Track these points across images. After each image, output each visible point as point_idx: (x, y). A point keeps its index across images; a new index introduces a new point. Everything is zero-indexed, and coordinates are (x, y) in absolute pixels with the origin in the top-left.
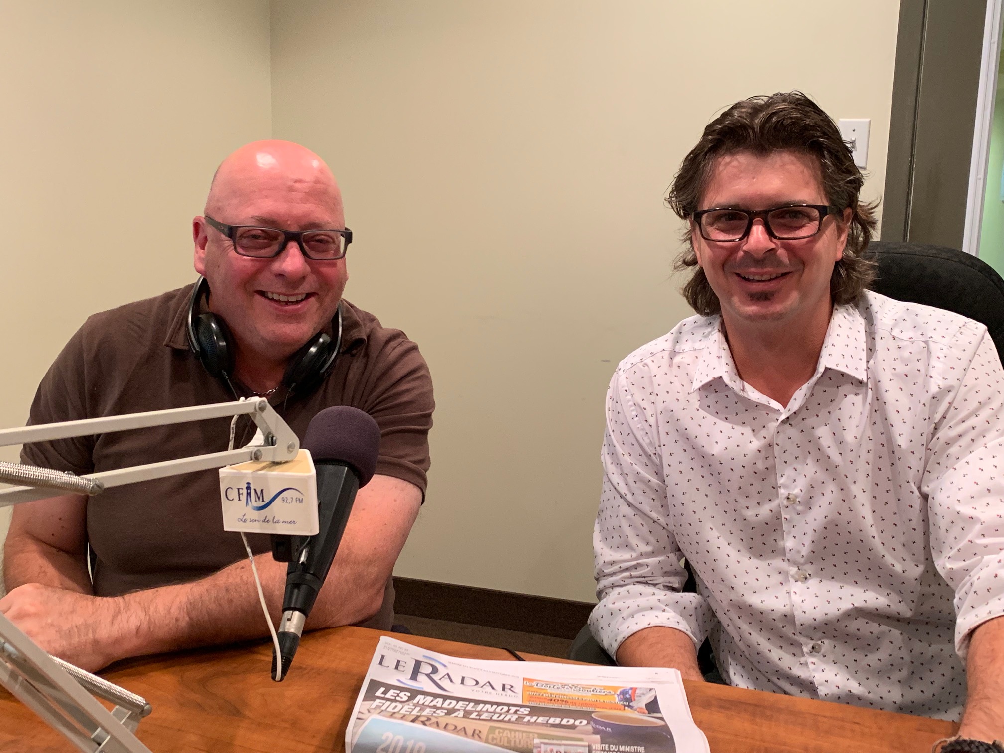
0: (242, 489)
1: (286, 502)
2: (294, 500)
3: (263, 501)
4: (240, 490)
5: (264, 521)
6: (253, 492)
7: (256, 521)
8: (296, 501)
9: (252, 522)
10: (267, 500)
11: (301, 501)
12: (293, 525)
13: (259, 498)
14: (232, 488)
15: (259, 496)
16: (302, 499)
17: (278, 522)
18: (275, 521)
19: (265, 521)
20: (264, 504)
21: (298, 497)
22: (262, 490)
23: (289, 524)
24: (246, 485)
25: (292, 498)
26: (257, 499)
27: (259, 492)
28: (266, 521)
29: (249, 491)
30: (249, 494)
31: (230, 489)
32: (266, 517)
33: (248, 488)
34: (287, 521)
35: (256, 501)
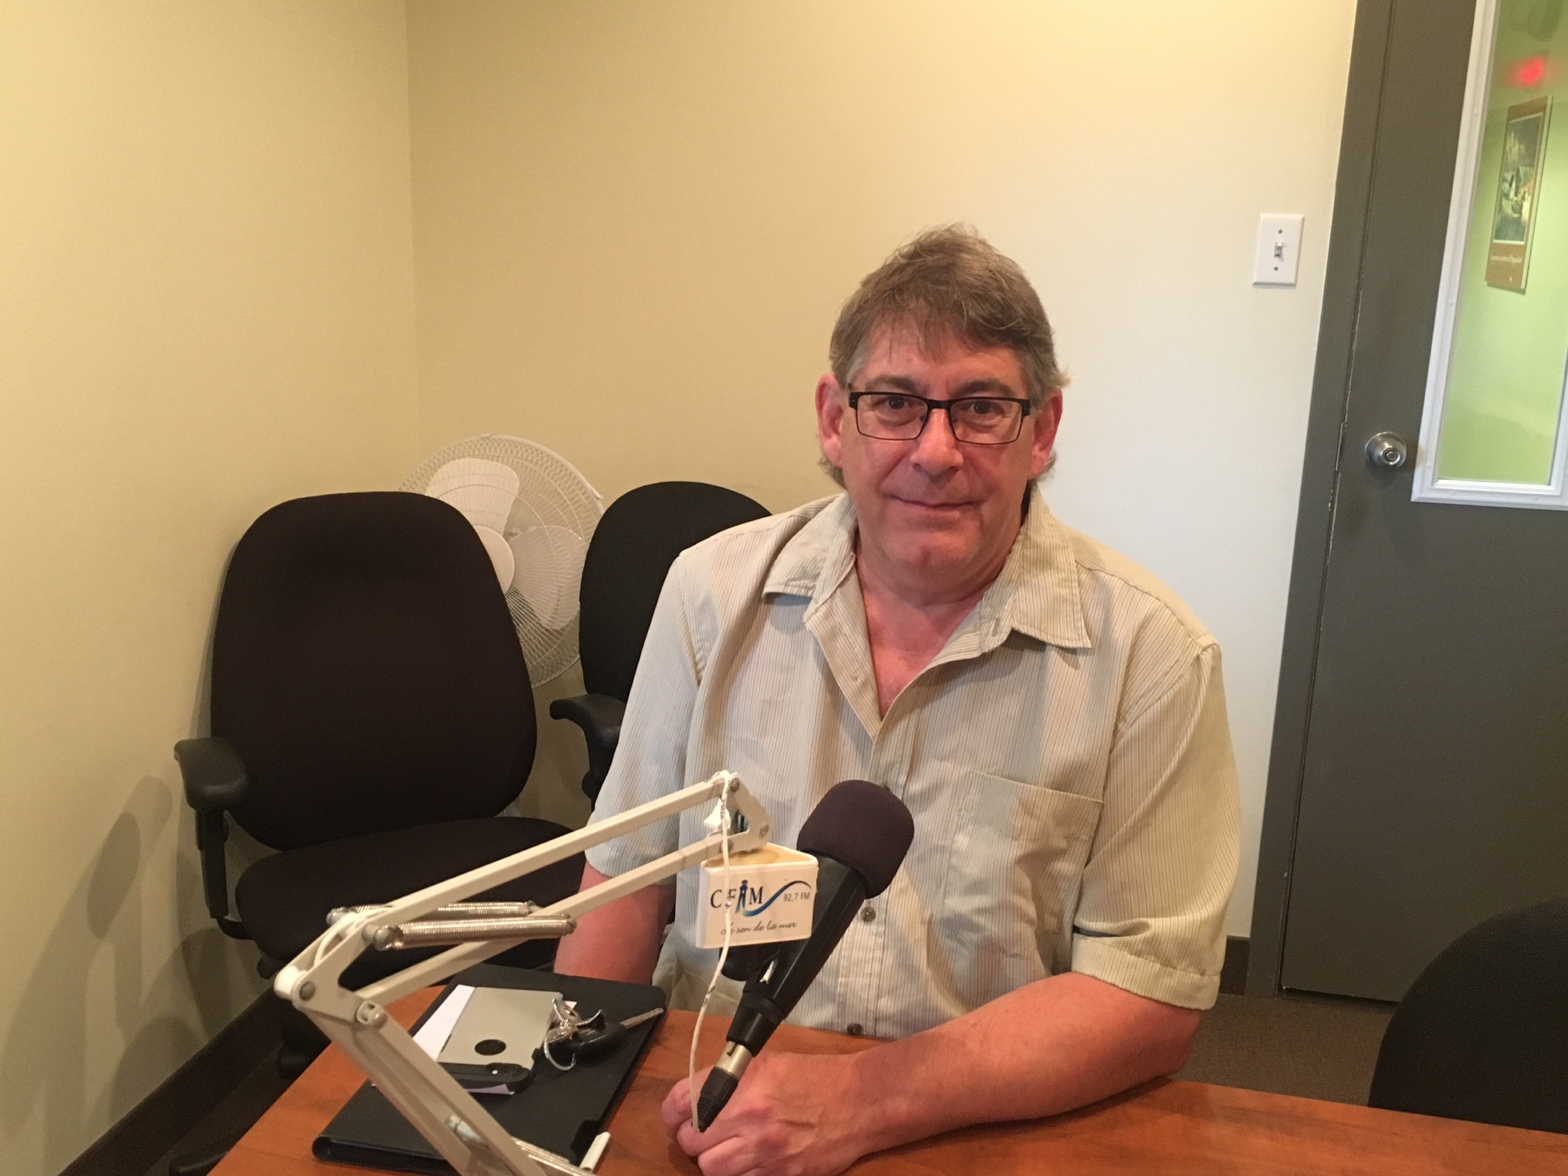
0: (735, 890)
1: (789, 900)
2: (799, 897)
3: (760, 902)
4: (733, 893)
5: (757, 929)
6: (748, 892)
7: (745, 930)
8: (802, 896)
9: (740, 933)
10: (764, 901)
11: (807, 896)
12: (792, 927)
13: (755, 900)
14: (721, 891)
15: (756, 894)
16: (809, 893)
17: (774, 927)
18: (770, 927)
19: (759, 928)
20: (761, 905)
21: (804, 892)
22: (761, 889)
23: (788, 929)
24: (741, 885)
25: (797, 894)
26: (753, 901)
27: (756, 892)
28: (761, 926)
29: (743, 892)
30: (743, 896)
31: (718, 893)
32: (760, 923)
33: (744, 888)
34: (784, 924)
35: (751, 903)
